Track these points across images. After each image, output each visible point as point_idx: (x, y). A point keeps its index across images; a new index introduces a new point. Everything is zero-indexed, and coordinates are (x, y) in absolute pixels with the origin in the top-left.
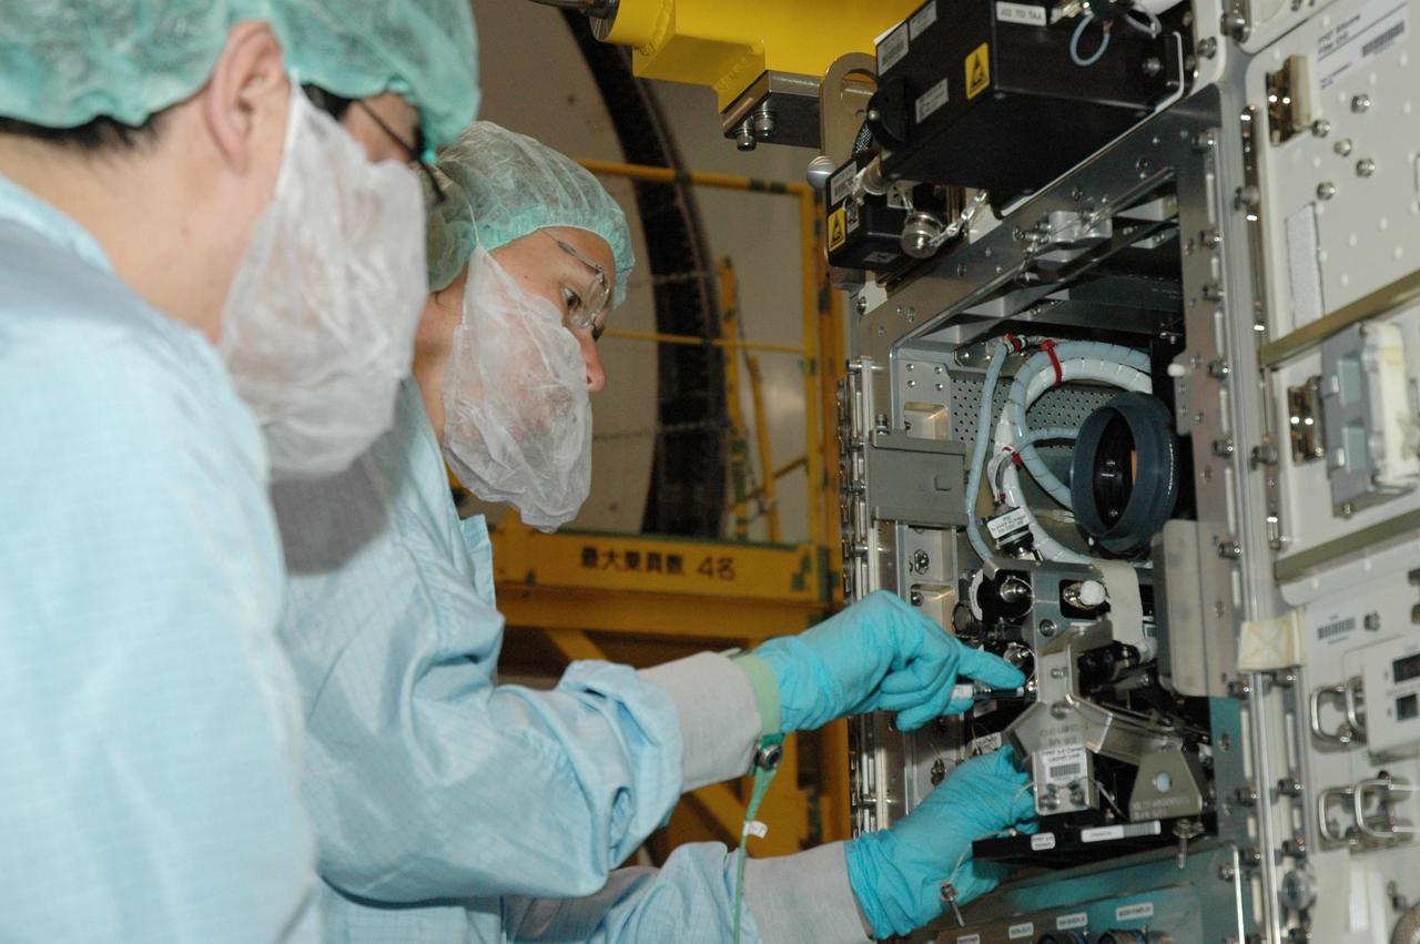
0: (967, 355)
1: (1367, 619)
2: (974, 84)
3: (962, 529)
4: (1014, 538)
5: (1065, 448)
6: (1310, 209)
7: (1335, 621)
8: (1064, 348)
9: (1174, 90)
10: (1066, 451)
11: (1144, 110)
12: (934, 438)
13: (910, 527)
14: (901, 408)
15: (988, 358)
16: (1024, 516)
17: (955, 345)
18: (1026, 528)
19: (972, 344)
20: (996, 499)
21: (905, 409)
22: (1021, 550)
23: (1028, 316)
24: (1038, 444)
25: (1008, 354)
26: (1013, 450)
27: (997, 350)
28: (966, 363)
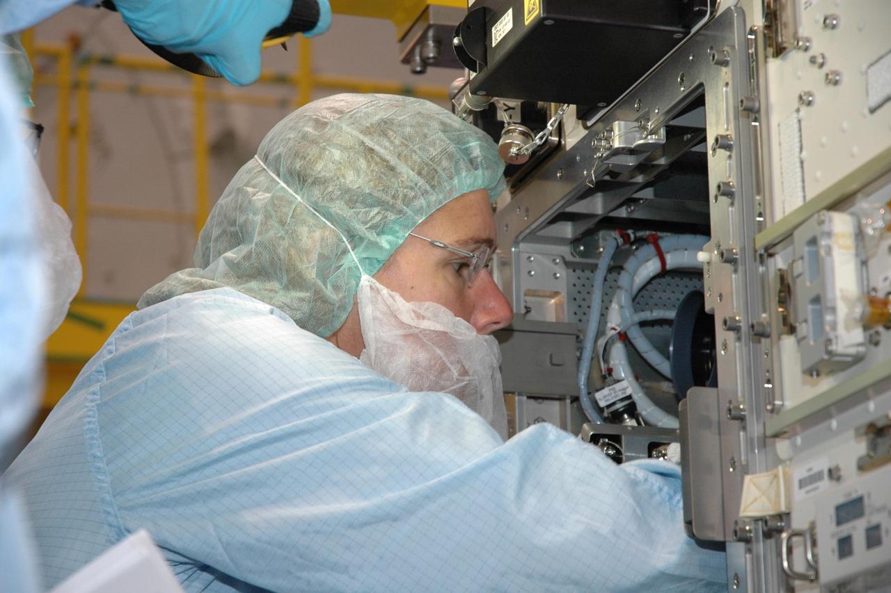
0: (582, 248)
1: (830, 471)
2: (530, 12)
3: (576, 399)
4: (619, 406)
5: (666, 327)
6: (795, 115)
7: (812, 473)
8: (668, 241)
9: (703, 14)
10: (666, 331)
11: (681, 33)
12: (554, 320)
13: (529, 397)
14: (522, 294)
15: (601, 250)
16: (627, 388)
17: (569, 239)
18: (629, 397)
19: (582, 238)
20: (604, 373)
21: (525, 295)
22: (626, 416)
23: (623, 213)
24: (643, 324)
25: (618, 247)
26: (619, 329)
27: (608, 242)
28: (582, 254)
